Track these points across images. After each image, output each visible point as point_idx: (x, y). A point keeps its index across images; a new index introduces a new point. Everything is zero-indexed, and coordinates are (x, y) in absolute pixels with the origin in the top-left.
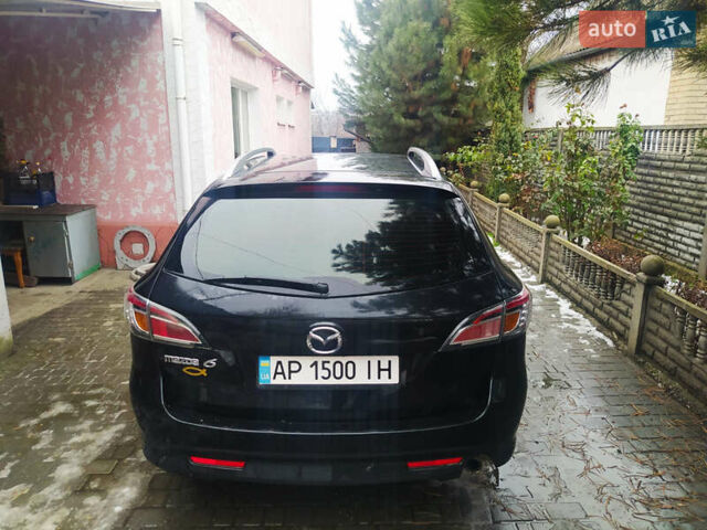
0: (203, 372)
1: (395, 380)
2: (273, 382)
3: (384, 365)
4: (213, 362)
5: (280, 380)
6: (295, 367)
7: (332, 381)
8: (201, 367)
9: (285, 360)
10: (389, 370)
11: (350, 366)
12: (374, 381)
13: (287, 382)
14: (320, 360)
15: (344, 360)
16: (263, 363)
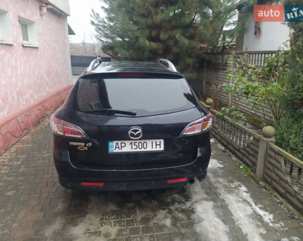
0: (86, 148)
1: (162, 148)
2: (114, 151)
3: (158, 143)
4: (90, 144)
5: (117, 150)
6: (123, 145)
7: (138, 150)
8: (85, 146)
9: (119, 142)
10: (160, 145)
11: (145, 144)
12: (154, 149)
13: (121, 151)
14: (133, 142)
15: (143, 141)
16: (110, 144)
